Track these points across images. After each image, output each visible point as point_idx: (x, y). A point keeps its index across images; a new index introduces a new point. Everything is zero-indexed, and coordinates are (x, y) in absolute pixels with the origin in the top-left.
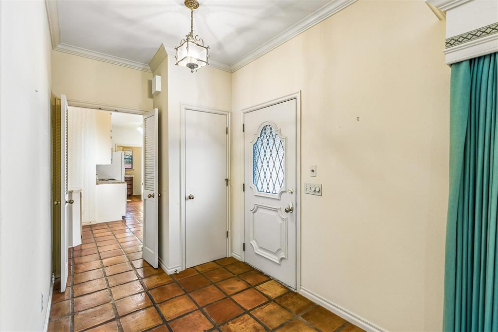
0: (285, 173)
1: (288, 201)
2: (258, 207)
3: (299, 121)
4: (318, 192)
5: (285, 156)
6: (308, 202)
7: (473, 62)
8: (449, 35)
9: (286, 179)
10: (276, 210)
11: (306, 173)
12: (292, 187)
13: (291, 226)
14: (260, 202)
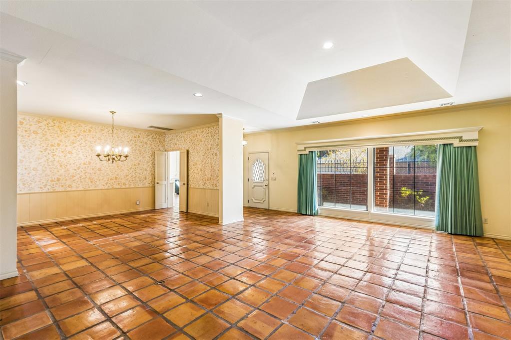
0: (265, 174)
1: (266, 183)
2: (255, 186)
3: (269, 159)
4: (275, 179)
5: (265, 169)
6: (272, 182)
7: (301, 155)
8: (298, 149)
9: (265, 176)
10: (261, 186)
11: (271, 174)
12: (267, 178)
13: (267, 191)
14: (256, 184)
